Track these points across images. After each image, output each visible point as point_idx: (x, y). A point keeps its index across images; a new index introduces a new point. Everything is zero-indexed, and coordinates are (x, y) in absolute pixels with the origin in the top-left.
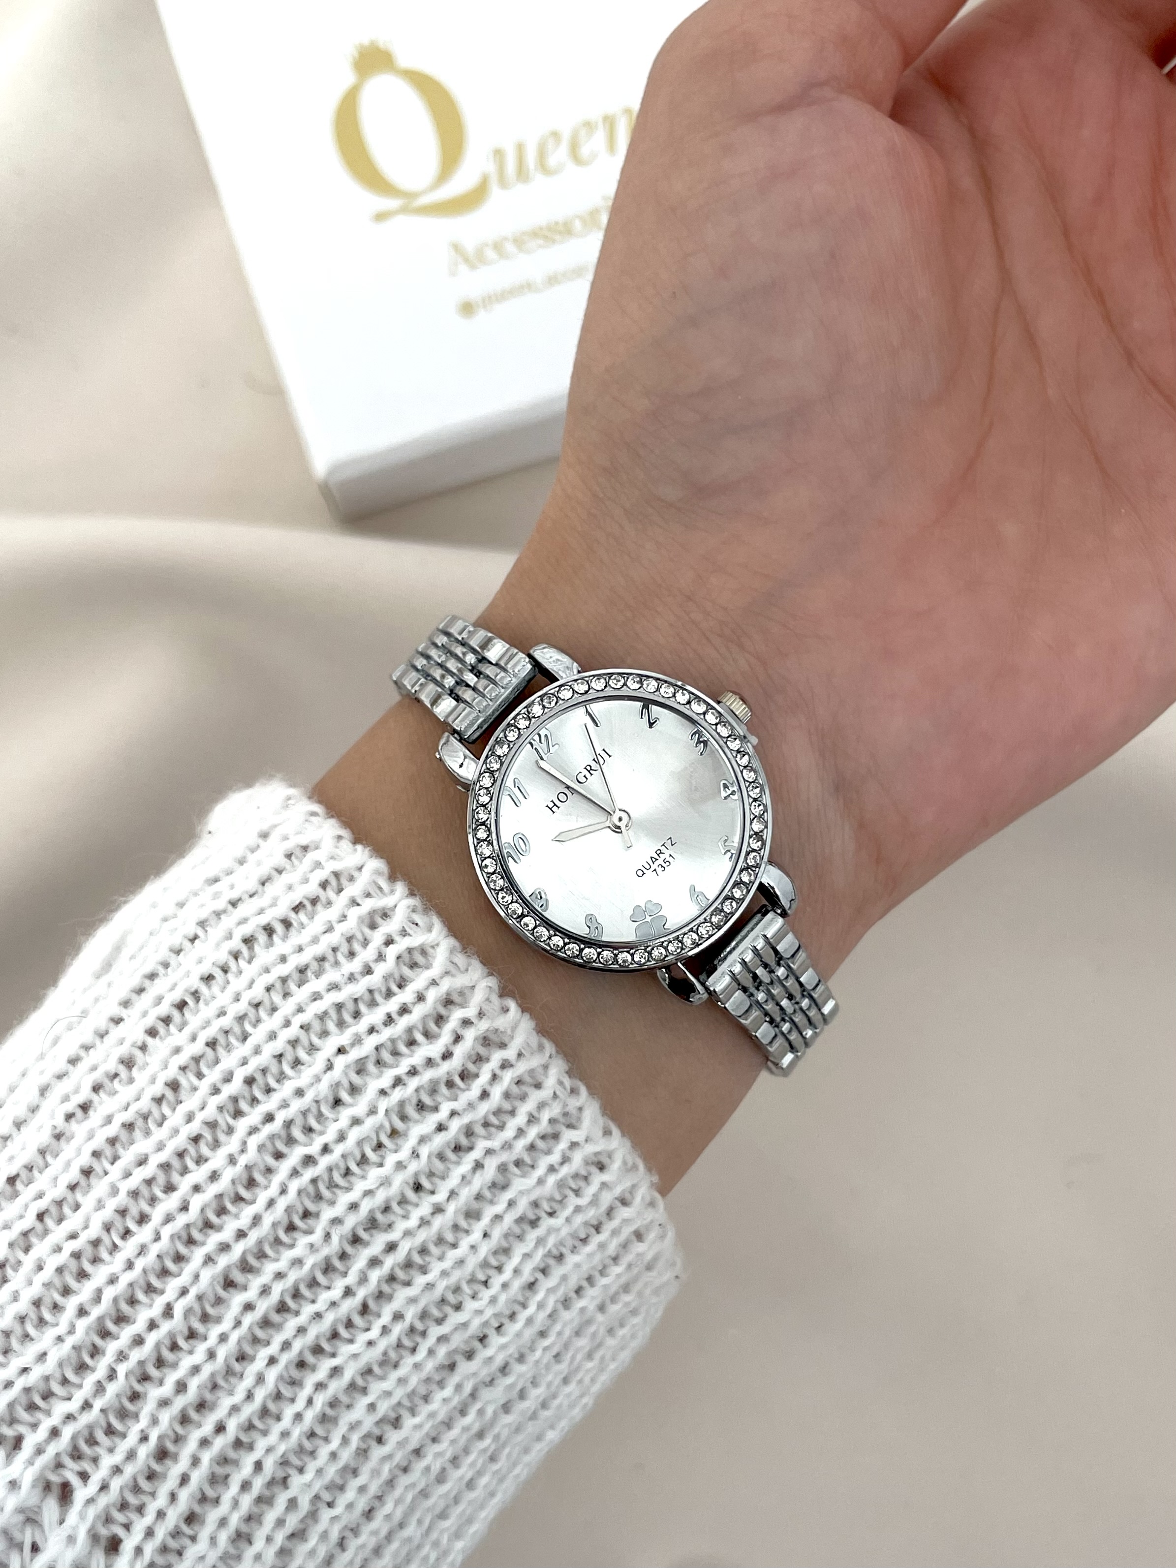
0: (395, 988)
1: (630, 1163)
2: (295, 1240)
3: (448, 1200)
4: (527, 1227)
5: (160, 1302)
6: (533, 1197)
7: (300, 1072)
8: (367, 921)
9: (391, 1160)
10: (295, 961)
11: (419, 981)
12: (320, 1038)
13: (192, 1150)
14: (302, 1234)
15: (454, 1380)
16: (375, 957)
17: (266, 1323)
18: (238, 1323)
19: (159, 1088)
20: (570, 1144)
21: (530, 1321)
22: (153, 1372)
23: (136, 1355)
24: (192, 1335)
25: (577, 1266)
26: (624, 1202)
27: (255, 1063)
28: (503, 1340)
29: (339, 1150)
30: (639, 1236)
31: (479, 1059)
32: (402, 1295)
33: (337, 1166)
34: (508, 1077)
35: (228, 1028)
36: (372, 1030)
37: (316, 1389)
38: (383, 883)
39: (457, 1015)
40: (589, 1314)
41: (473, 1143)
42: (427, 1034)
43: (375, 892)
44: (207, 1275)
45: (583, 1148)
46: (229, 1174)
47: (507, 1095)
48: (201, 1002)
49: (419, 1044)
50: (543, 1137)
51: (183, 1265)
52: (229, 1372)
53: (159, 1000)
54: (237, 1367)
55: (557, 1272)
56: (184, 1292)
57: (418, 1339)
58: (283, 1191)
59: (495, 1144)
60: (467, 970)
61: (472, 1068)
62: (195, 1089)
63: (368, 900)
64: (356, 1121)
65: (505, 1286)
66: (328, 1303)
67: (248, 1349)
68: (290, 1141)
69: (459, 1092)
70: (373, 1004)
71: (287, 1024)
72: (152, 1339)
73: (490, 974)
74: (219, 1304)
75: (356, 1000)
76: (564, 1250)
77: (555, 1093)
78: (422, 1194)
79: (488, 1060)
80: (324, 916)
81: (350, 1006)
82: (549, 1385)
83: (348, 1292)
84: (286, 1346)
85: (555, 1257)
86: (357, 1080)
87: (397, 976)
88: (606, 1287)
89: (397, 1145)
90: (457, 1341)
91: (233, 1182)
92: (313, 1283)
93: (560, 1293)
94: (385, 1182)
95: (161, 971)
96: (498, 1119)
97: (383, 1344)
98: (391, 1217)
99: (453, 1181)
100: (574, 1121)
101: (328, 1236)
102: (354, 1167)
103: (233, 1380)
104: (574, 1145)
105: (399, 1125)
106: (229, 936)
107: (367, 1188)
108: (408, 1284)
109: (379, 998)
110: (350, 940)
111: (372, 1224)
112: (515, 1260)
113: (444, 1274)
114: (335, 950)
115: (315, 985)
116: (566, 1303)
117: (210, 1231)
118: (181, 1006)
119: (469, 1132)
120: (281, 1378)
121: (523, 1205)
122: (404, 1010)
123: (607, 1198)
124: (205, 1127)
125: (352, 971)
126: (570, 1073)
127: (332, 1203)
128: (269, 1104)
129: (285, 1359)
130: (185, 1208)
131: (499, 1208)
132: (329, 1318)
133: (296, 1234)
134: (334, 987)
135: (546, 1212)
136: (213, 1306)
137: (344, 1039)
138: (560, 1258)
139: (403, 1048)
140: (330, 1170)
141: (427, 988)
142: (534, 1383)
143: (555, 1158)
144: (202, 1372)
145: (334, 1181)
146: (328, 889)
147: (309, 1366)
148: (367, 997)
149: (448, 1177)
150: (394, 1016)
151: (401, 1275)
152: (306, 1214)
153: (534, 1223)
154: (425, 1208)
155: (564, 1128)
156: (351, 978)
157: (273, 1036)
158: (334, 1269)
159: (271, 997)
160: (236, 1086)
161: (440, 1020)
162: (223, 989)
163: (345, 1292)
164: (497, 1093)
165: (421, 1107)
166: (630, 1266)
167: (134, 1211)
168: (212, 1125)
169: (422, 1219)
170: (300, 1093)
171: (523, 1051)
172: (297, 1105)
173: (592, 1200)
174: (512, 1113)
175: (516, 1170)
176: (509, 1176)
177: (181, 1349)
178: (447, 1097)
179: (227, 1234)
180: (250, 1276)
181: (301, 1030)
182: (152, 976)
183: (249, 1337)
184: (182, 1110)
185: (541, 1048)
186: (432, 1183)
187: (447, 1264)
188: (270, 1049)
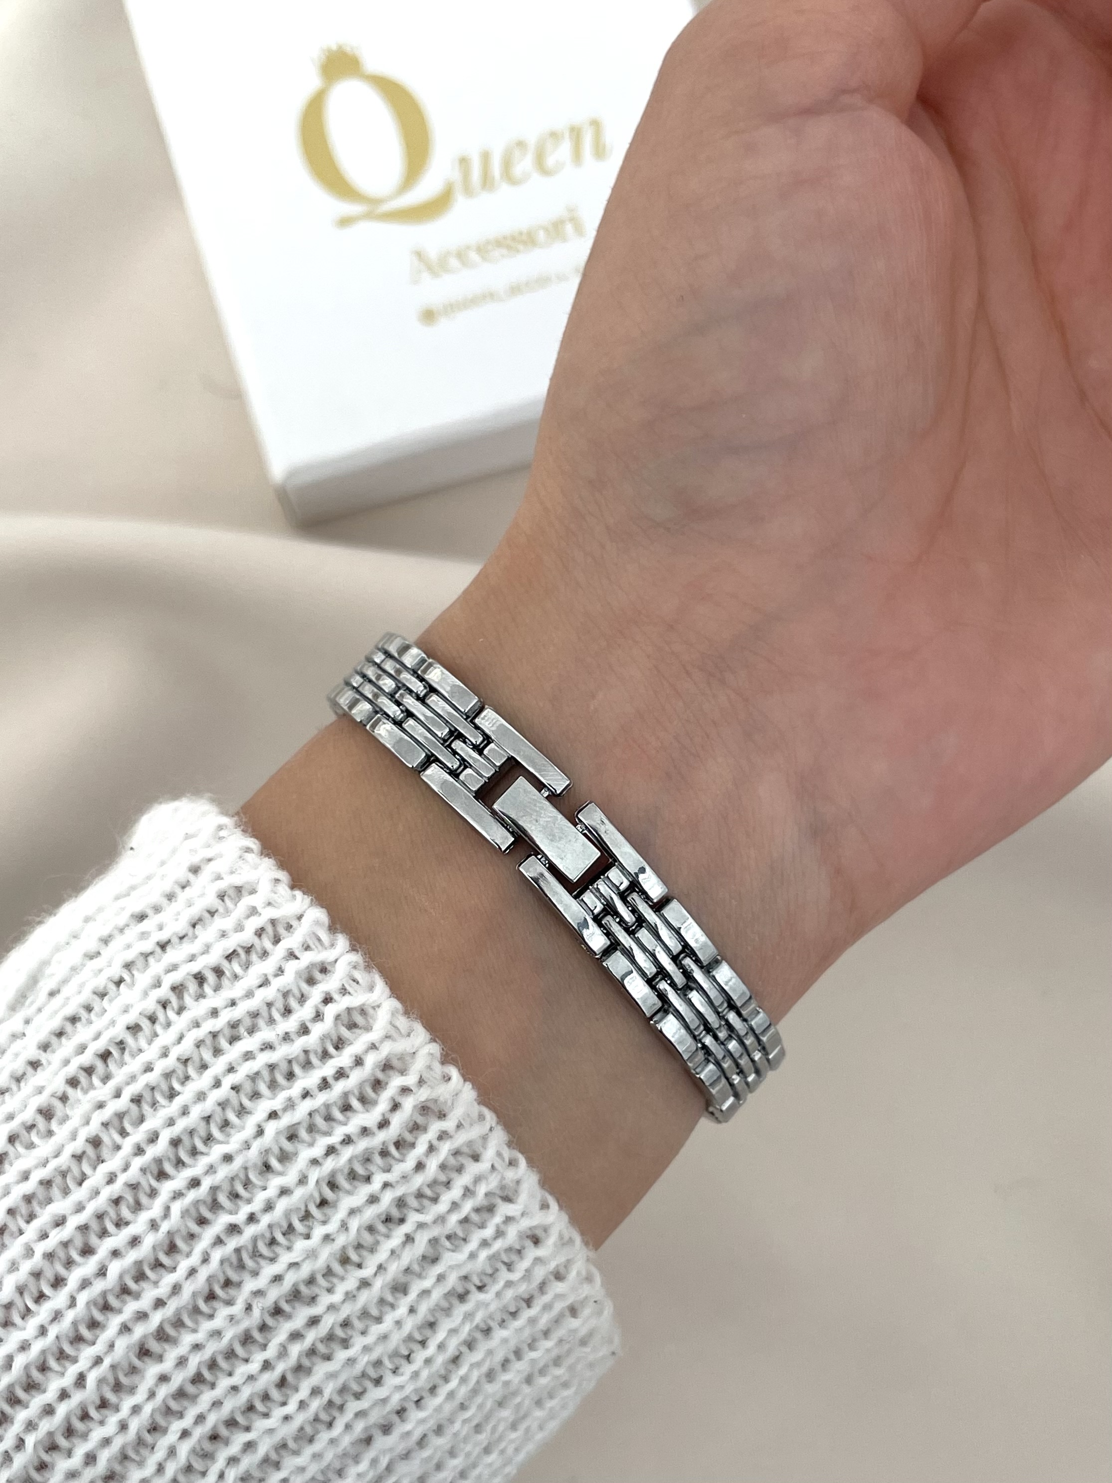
0: (331, 1050)
1: (566, 1238)
2: (215, 1310)
3: (375, 1274)
4: (455, 1301)
5: (72, 1371)
6: (463, 1272)
7: (229, 1135)
8: (305, 976)
9: (319, 1232)
10: (226, 1016)
11: (358, 1044)
12: (250, 1100)
13: (112, 1213)
14: (221, 1304)
15: (369, 1454)
16: (313, 1015)
17: (181, 1394)
18: (152, 1395)
19: (79, 1145)
20: (505, 1219)
21: (451, 1395)
22: (63, 1442)
23: (45, 1426)
24: (103, 1404)
25: (505, 1341)
26: (559, 1276)
27: (182, 1124)
28: (421, 1415)
29: (266, 1220)
30: (573, 1311)
31: (416, 1128)
32: (321, 1369)
33: (263, 1236)
34: (445, 1148)
35: (154, 1085)
36: (306, 1094)
37: (228, 1464)
38: (324, 936)
39: (396, 1082)
40: (513, 1387)
41: (405, 1215)
42: (363, 1100)
43: (314, 944)
44: (122, 1344)
45: (518, 1222)
46: (149, 1240)
47: (443, 1167)
48: (127, 1052)
49: (354, 1111)
50: (477, 1210)
51: (97, 1332)
52: (140, 1442)
53: (82, 1049)
54: (149, 1438)
55: (483, 1347)
56: (98, 1361)
57: (336, 1413)
58: (205, 1260)
59: (427, 1218)
60: (409, 1035)
61: (409, 1137)
62: (118, 1148)
63: (308, 953)
64: (284, 1192)
65: (428, 1361)
66: (246, 1377)
67: (161, 1421)
68: (215, 1206)
69: (392, 1162)
70: (307, 1065)
71: (217, 1084)
72: (62, 1409)
73: (433, 1040)
74: (132, 1373)
75: (290, 1062)
76: (492, 1324)
77: (493, 1166)
78: (349, 1267)
79: (425, 1129)
80: (260, 968)
81: (284, 1066)
82: (468, 1455)
83: (267, 1366)
84: (200, 1419)
85: (482, 1331)
86: (288, 1146)
87: (335, 1038)
88: (533, 1361)
89: (325, 1215)
90: (375, 1417)
91: (154, 1248)
92: (230, 1354)
93: (485, 1369)
94: (312, 1254)
95: (83, 1014)
96: (432, 1191)
97: (300, 1419)
98: (315, 1290)
99: (382, 1255)
100: (510, 1194)
101: (249, 1308)
102: (280, 1238)
103: (144, 1452)
104: (508, 1220)
105: (329, 1194)
106: (158, 984)
107: (292, 1261)
108: (328, 1358)
109: (314, 1060)
110: (286, 995)
111: (295, 1295)
112: (440, 1335)
113: (366, 1349)
114: (269, 1005)
115: (248, 1043)
116: (490, 1376)
117: (127, 1298)
118: (105, 1056)
119: (401, 1203)
120: (193, 1451)
121: (452, 1280)
122: (341, 1074)
123: (540, 1273)
124: (128, 1189)
125: (288, 1030)
126: (510, 1144)
127: (255, 1274)
128: (197, 1168)
129: (198, 1432)
130: (102, 1272)
131: (427, 1283)
132: (246, 1393)
133: (216, 1304)
134: (268, 1046)
135: (475, 1285)
136: (126, 1375)
137: (277, 1103)
138: (487, 1331)
139: (337, 1114)
140: (255, 1240)
141: (367, 1051)
142: (452, 1453)
143: (488, 1232)
144: (113, 1444)
145: (258, 1251)
146: (264, 936)
147: (222, 1439)
148: (302, 1057)
149: (376, 1251)
150: (330, 1080)
151: (321, 1348)
152: (228, 1283)
153: (462, 1297)
154: (351, 1283)
155: (499, 1201)
156: (287, 1037)
157: (201, 1096)
158: (254, 1341)
159: (200, 1053)
160: (161, 1147)
161: (378, 1085)
162: (150, 1042)
163: (264, 1365)
164: (432, 1165)
165: (352, 1176)
166: (561, 1341)
167: (49, 1274)
168: (134, 1187)
169: (347, 1293)
170: (228, 1158)
171: (463, 1122)
172: (224, 1172)
173: (525, 1275)
174: (448, 1184)
175: (447, 1244)
176: (441, 1249)
177: (92, 1418)
178: (382, 1169)
179: (145, 1303)
180: (166, 1346)
181: (232, 1091)
182: (74, 1020)
183: (164, 1409)
184: (103, 1169)
185: (481, 1117)
186: (360, 1256)
187: (369, 1339)
188: (197, 1112)
